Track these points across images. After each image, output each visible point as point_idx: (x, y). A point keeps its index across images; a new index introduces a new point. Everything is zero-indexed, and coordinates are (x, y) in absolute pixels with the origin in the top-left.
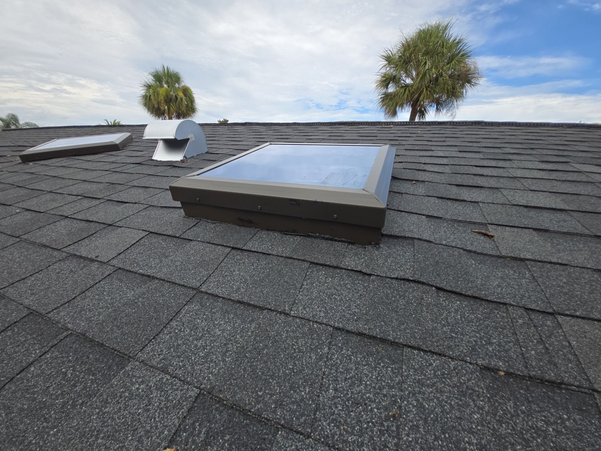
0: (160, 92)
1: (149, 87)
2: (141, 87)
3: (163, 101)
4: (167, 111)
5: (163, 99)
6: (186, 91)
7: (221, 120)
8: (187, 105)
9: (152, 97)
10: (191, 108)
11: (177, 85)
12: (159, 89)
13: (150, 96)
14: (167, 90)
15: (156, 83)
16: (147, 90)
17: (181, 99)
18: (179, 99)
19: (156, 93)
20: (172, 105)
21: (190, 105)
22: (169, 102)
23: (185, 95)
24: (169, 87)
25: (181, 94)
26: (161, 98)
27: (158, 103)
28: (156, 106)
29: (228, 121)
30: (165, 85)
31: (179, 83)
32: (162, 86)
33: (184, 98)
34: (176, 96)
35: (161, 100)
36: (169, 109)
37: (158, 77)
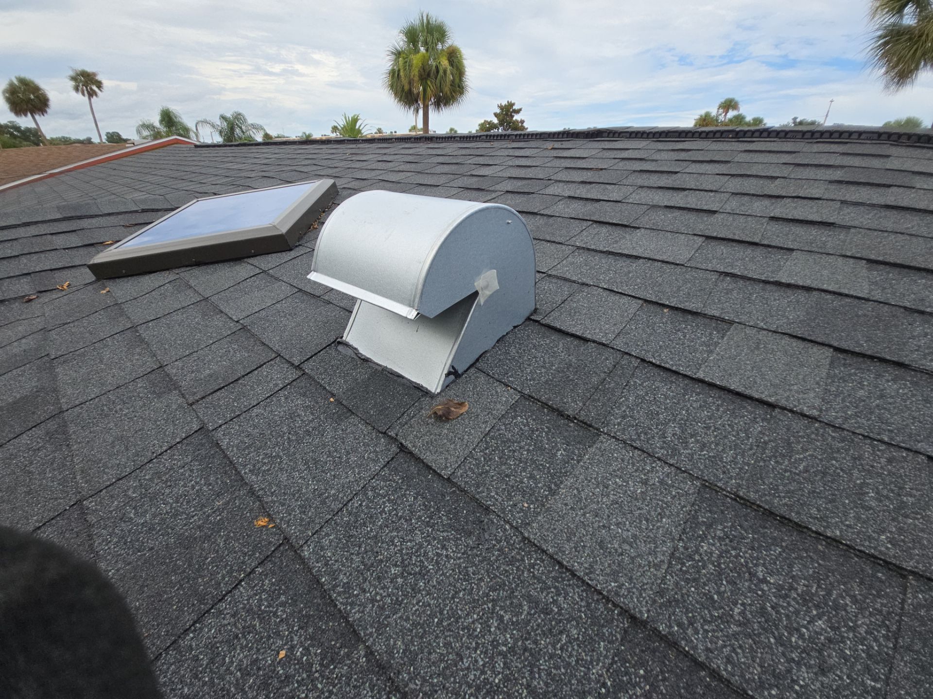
0: (414, 62)
1: (398, 54)
2: (388, 55)
3: (416, 79)
4: (421, 96)
5: (417, 73)
6: (454, 56)
7: (503, 104)
8: (453, 81)
9: (402, 73)
10: (459, 87)
11: (440, 46)
12: (412, 56)
13: (399, 71)
14: (424, 57)
15: (409, 46)
16: (396, 59)
17: (445, 72)
18: (441, 72)
19: (408, 65)
20: (429, 83)
21: (457, 80)
22: (426, 79)
23: (451, 63)
24: (427, 50)
25: (445, 62)
26: (415, 72)
27: (410, 83)
28: (406, 88)
29: (514, 104)
30: (422, 49)
31: (443, 42)
32: (417, 51)
33: (449, 68)
34: (437, 67)
35: (414, 76)
36: (425, 90)
37: (412, 35)
